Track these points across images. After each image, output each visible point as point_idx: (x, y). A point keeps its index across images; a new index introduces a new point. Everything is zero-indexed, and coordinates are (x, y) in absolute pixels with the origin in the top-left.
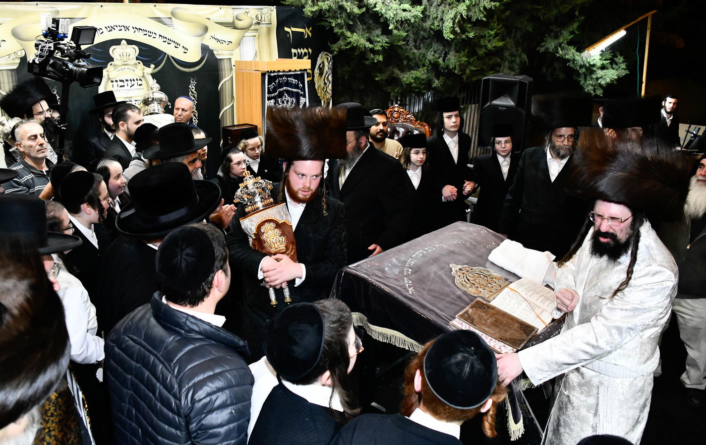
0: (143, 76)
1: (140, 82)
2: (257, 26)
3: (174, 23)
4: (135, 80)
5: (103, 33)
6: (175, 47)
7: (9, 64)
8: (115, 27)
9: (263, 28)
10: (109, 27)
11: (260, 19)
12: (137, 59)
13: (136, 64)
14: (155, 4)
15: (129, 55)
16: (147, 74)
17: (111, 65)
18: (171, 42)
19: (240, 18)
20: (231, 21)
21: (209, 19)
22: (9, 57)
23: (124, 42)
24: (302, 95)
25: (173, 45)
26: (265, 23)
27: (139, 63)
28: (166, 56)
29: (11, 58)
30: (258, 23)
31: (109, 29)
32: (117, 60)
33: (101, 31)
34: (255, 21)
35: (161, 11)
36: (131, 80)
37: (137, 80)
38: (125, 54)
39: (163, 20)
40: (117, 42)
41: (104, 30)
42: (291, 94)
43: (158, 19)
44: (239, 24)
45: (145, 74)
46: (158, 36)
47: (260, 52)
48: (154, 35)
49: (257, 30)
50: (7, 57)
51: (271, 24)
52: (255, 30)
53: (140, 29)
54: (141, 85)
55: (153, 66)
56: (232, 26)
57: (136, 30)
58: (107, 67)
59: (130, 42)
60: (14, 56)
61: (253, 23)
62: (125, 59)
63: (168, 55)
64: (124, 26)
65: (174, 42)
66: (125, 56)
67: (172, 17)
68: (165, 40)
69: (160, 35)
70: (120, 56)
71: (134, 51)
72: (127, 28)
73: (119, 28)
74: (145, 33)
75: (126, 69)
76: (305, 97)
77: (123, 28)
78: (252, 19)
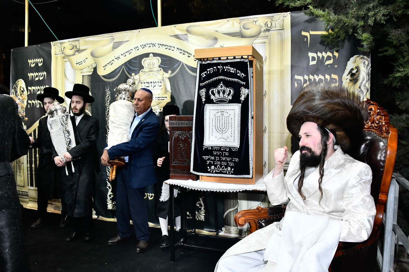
0: (163, 80)
1: (160, 84)
2: (267, 33)
3: (189, 38)
4: (157, 82)
5: (138, 49)
6: (188, 56)
7: (89, 72)
8: (146, 45)
9: (274, 34)
10: (143, 45)
11: (269, 25)
12: (160, 67)
13: (158, 71)
14: (174, 25)
15: (154, 64)
16: (166, 78)
17: (142, 71)
18: (185, 53)
19: (247, 27)
20: (238, 31)
21: (217, 31)
22: (89, 68)
23: (151, 55)
24: (243, 85)
25: (187, 55)
26: (276, 29)
27: (161, 70)
28: (181, 64)
29: (90, 68)
30: (268, 30)
31: (142, 47)
32: (146, 68)
33: (138, 48)
34: (264, 28)
35: (179, 29)
36: (154, 83)
37: (158, 82)
38: (151, 64)
39: (180, 36)
40: (147, 55)
41: (140, 47)
42: (227, 84)
43: (177, 36)
44: (247, 32)
45: (164, 78)
46: (176, 48)
47: (270, 56)
48: (173, 49)
49: (267, 36)
50: (88, 68)
51: (283, 29)
52: (265, 37)
53: (163, 45)
54: (161, 86)
55: (170, 72)
56: (241, 35)
57: (160, 46)
58: (139, 73)
59: (155, 55)
60: (91, 67)
61: (262, 30)
62: (151, 67)
63: (183, 63)
64: (152, 44)
65: (187, 52)
66: (151, 65)
67: (188, 34)
68: (181, 51)
69: (177, 48)
70: (148, 65)
71: (157, 61)
72: (154, 45)
73: (149, 45)
74: (167, 47)
75: (151, 74)
76: (247, 86)
77: (151, 45)
78: (261, 27)
